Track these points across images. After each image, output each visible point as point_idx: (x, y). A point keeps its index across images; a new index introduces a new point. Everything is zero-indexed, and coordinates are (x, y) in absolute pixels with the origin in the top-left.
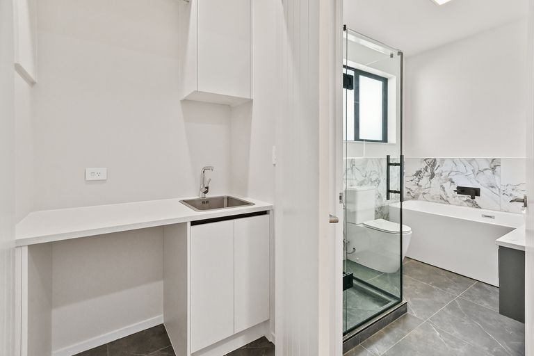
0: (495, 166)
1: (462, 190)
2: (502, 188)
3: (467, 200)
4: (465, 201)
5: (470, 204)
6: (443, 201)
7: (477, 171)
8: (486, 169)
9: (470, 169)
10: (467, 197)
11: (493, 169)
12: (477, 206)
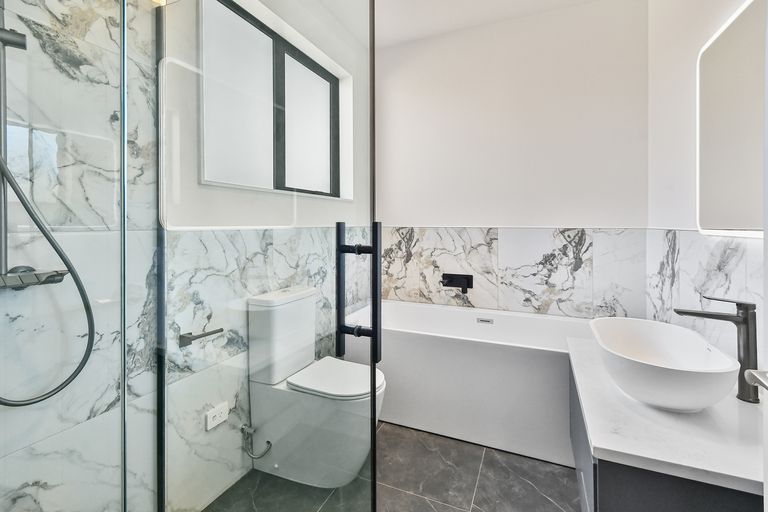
0: (491, 240)
1: (450, 280)
2: (500, 275)
3: (457, 296)
4: (453, 297)
5: (460, 302)
6: (424, 299)
7: (468, 247)
8: (480, 245)
9: (459, 244)
10: (455, 290)
11: (489, 244)
12: (468, 304)
